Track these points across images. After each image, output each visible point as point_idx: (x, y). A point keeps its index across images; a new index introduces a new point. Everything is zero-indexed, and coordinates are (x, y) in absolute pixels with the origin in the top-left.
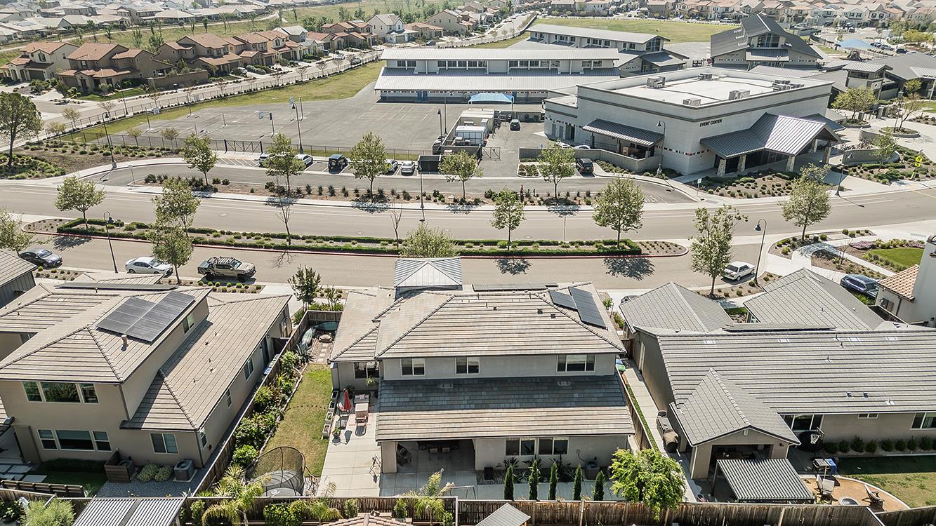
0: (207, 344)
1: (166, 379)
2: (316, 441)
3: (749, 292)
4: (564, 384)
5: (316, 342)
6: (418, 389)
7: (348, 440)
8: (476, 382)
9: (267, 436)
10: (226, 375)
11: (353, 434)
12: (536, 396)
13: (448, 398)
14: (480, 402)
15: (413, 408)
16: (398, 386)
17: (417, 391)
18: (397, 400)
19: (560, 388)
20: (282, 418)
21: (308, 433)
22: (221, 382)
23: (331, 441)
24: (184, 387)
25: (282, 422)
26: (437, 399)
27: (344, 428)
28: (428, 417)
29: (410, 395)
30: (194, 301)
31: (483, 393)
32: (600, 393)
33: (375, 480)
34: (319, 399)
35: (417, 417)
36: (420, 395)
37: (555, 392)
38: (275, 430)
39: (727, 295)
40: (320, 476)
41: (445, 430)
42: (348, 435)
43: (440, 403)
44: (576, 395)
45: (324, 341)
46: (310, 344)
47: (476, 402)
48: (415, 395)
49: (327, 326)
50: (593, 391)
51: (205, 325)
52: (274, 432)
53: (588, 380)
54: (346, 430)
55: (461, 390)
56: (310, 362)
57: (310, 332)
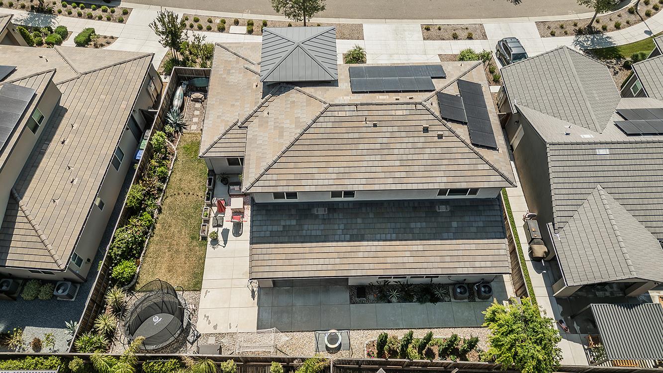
0: (63, 143)
1: (21, 203)
2: (195, 243)
3: (628, 22)
4: (443, 209)
5: (188, 102)
6: (292, 215)
7: (225, 242)
8: (351, 206)
9: (146, 238)
10: (90, 185)
11: (231, 233)
12: (413, 225)
13: (322, 227)
14: (355, 232)
15: (286, 239)
16: (270, 210)
17: (290, 216)
18: (270, 228)
19: (438, 214)
20: (160, 211)
21: (187, 232)
22: (84, 197)
23: (209, 243)
24: (43, 210)
25: (161, 216)
26: (310, 227)
27: (221, 226)
28: (301, 250)
29: (283, 223)
30: (35, 95)
31: (359, 221)
32: (479, 222)
33: (253, 297)
34: (195, 184)
35: (291, 251)
36: (294, 222)
37: (433, 219)
38: (154, 228)
39: (604, 28)
40: (200, 290)
41: (319, 267)
42: (225, 233)
43: (314, 233)
44: (454, 224)
45: (196, 100)
46: (182, 108)
47: (350, 232)
48: (288, 223)
49: (198, 83)
50: (472, 219)
51: (59, 113)
52: (153, 230)
53: (468, 204)
54: (224, 227)
55: (336, 216)
56: (184, 130)
57: (180, 91)
